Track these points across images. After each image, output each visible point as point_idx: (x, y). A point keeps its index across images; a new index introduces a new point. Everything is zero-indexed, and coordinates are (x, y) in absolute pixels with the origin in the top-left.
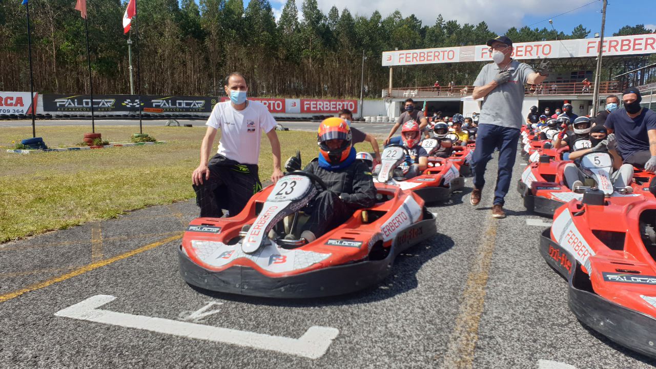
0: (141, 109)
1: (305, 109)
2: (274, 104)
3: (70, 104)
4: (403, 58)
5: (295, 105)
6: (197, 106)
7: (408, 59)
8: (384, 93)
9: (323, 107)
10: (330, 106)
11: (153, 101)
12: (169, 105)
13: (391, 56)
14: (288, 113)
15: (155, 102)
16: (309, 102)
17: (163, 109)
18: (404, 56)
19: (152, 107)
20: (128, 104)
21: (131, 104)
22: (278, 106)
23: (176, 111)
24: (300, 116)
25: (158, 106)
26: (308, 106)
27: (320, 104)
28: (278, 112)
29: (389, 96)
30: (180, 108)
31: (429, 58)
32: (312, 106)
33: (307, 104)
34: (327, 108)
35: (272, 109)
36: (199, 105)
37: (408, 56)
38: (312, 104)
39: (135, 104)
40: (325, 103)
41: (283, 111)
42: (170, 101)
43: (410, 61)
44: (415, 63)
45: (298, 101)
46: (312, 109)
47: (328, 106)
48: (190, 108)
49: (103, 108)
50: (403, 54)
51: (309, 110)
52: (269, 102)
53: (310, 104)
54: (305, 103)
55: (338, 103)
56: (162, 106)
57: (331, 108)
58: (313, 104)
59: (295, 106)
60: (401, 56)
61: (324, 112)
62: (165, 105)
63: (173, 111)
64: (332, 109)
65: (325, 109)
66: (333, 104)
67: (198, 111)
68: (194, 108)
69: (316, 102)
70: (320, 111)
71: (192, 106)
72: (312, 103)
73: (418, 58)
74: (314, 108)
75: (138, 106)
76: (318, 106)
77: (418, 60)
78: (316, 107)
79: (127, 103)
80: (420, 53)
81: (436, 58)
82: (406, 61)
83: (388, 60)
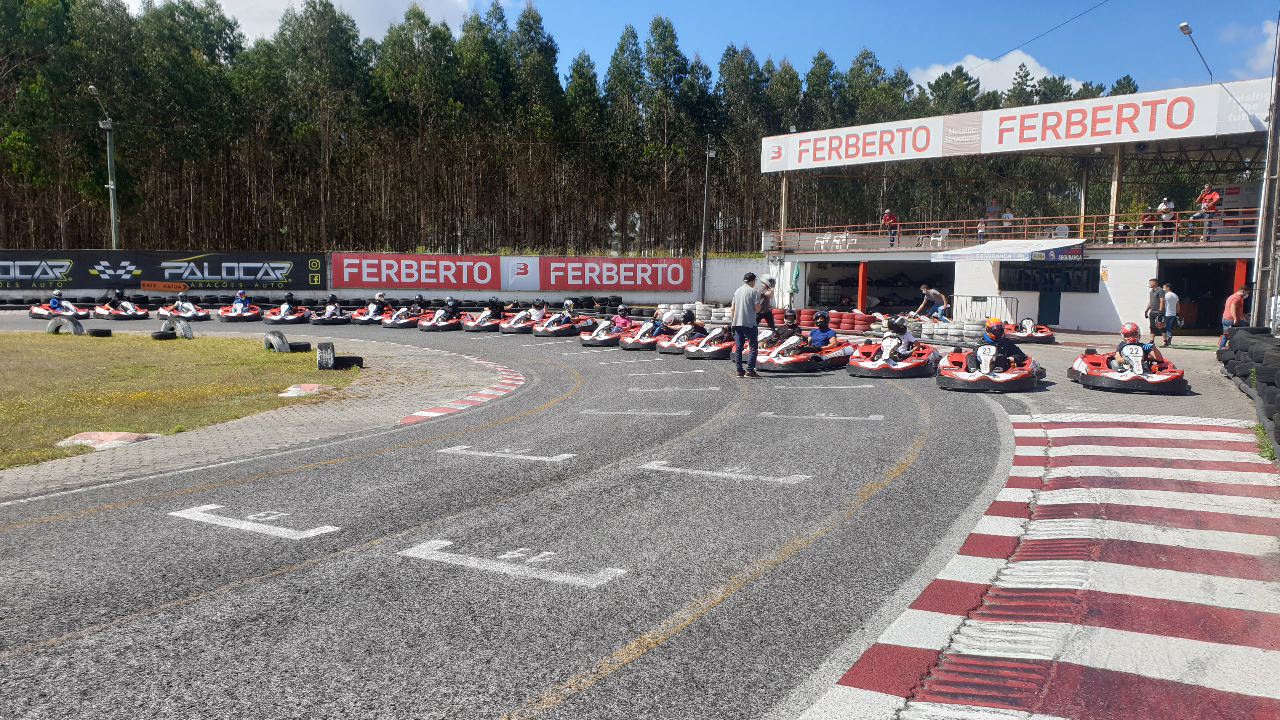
0: (135, 283)
1: (553, 282)
2: (470, 270)
4: (807, 151)
5: (525, 271)
6: (273, 276)
7: (819, 154)
8: (767, 240)
9: (600, 277)
10: (618, 273)
11: (164, 264)
12: (203, 274)
13: (780, 148)
14: (507, 291)
15: (169, 267)
16: (563, 265)
17: (189, 284)
19: (162, 278)
20: (104, 272)
21: (111, 272)
22: (483, 274)
23: (221, 288)
25: (176, 277)
26: (561, 274)
27: (592, 270)
28: (481, 288)
29: (780, 249)
30: (229, 282)
31: (869, 149)
32: (571, 274)
34: (610, 278)
35: (465, 281)
36: (278, 273)
37: (821, 144)
38: (570, 269)
39: (120, 272)
40: (606, 266)
41: (496, 284)
42: (206, 264)
43: (823, 159)
44: (835, 162)
45: (532, 261)
46: (571, 281)
47: (613, 274)
48: (255, 279)
49: (43, 280)
50: (808, 141)
51: (562, 285)
52: (458, 263)
53: (565, 270)
54: (553, 265)
56: (185, 275)
57: (622, 279)
58: (574, 269)
59: (526, 273)
60: (804, 147)
61: (602, 288)
62: (193, 273)
63: (213, 288)
64: (623, 282)
65: (605, 282)
66: (626, 269)
67: (276, 288)
68: (265, 282)
69: (580, 265)
70: (592, 286)
71: (259, 276)
72: (571, 266)
73: (842, 151)
74: (575, 278)
75: (128, 277)
76: (588, 275)
77: (843, 154)
78: (582, 277)
79: (102, 269)
80: (848, 137)
81: (885, 148)
82: (815, 159)
83: (773, 158)
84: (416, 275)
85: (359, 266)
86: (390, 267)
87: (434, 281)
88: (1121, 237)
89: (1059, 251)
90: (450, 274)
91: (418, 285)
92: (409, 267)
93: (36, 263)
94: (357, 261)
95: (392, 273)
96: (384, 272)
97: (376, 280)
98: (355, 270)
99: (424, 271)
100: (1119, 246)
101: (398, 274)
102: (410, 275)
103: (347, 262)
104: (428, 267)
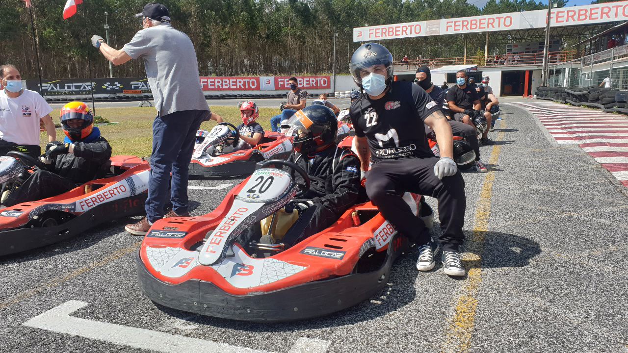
0: (121, 91)
1: (280, 86)
2: (248, 82)
3: (52, 88)
4: (372, 33)
7: (378, 35)
10: (304, 82)
11: (131, 83)
12: (147, 86)
13: (361, 33)
14: (263, 91)
15: (134, 84)
17: (142, 90)
18: (374, 31)
19: (131, 89)
20: (108, 87)
21: (111, 87)
22: (253, 84)
24: (274, 93)
25: (136, 88)
26: (282, 83)
28: (253, 89)
33: (281, 81)
35: (247, 87)
37: (377, 31)
39: (114, 87)
41: (258, 88)
43: (379, 37)
44: (384, 38)
45: (272, 78)
49: (84, 91)
50: (373, 30)
51: (283, 87)
52: (244, 80)
53: (283, 81)
54: (279, 80)
55: (311, 79)
56: (140, 87)
59: (269, 83)
60: (371, 31)
62: (143, 86)
66: (307, 81)
73: (387, 33)
75: (118, 88)
79: (107, 86)
80: (389, 28)
81: (404, 32)
82: (376, 36)
83: (359, 36)
84: (228, 85)
85: (207, 82)
86: (218, 82)
87: (235, 87)
88: (489, 63)
89: (470, 69)
90: (241, 84)
91: (229, 89)
92: (226, 82)
93: (81, 84)
94: (206, 80)
95: (219, 84)
96: (217, 84)
97: (214, 87)
98: (206, 84)
99: (231, 84)
100: (489, 66)
101: (222, 85)
102: (226, 85)
103: (202, 80)
104: (233, 82)
